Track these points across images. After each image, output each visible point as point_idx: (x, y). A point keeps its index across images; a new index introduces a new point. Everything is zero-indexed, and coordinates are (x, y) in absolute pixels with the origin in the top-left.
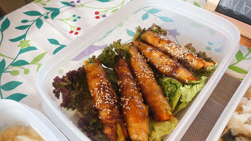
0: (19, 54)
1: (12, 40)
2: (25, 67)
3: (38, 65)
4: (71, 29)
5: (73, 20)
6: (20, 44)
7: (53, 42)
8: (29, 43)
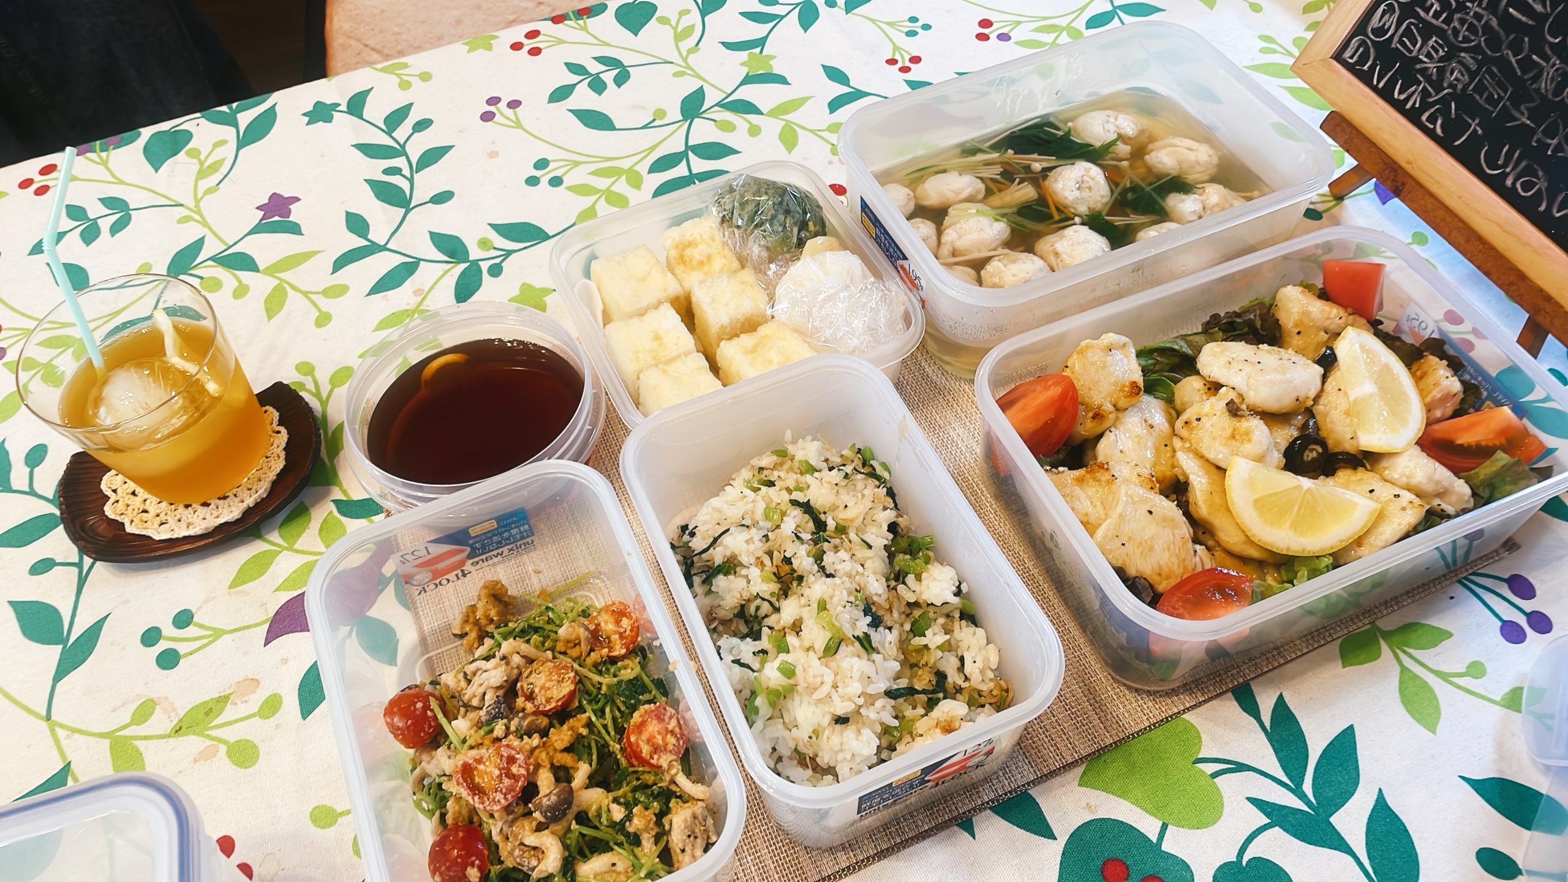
0: (742, 83)
1: (728, 46)
2: (753, 118)
3: (784, 123)
4: (894, 54)
5: (906, 30)
6: (745, 62)
7: (835, 74)
8: (771, 63)
